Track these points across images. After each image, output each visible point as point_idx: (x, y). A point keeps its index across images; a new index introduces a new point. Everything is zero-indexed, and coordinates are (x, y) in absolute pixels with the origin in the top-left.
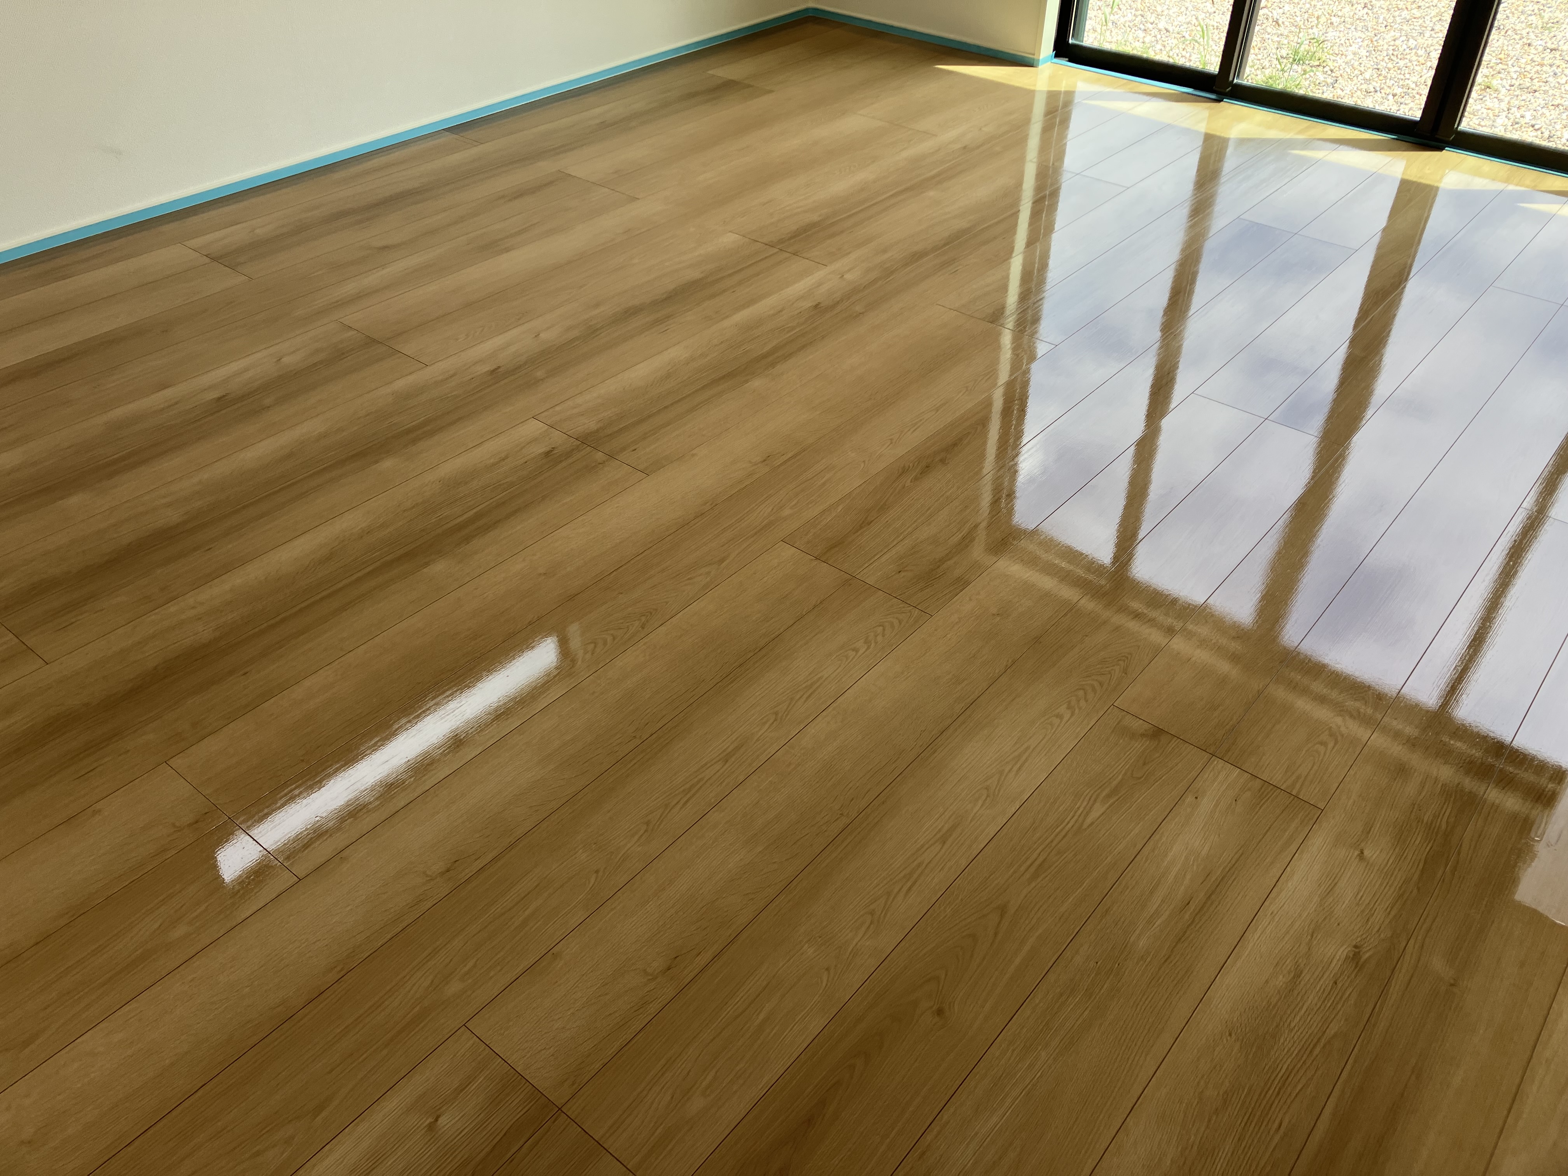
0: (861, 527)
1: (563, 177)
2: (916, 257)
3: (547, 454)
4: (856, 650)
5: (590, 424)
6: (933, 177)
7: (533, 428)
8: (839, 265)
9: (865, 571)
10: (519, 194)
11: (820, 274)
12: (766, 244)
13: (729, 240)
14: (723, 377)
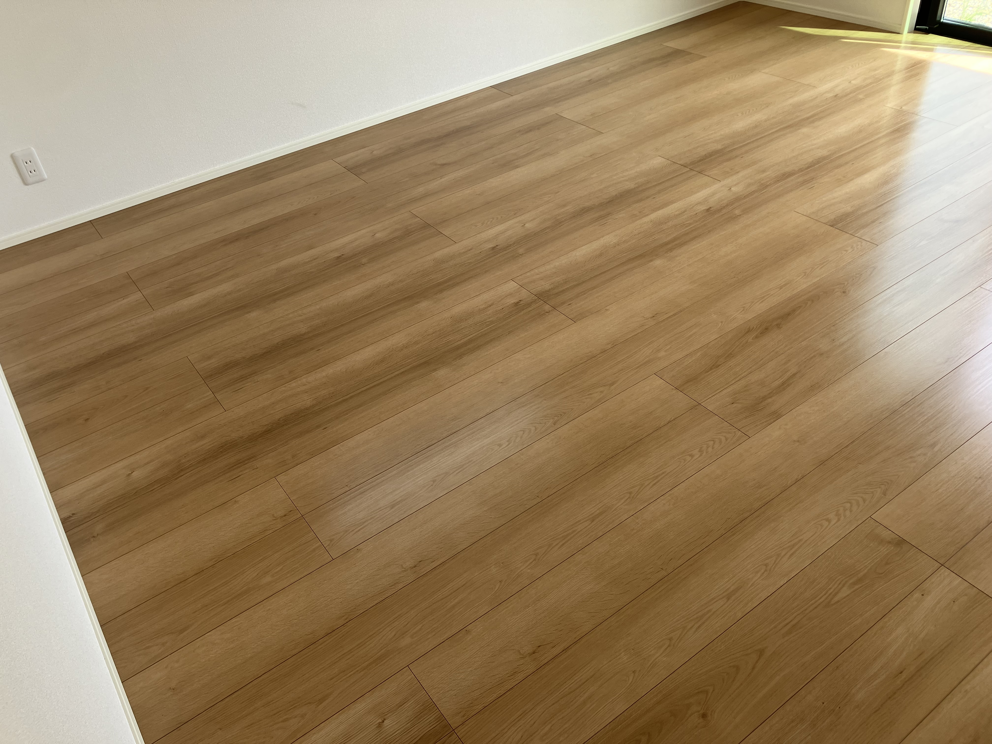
0: (711, 369)
1: (559, 117)
2: (786, 176)
3: (517, 304)
4: (692, 456)
5: (546, 285)
6: (808, 118)
7: (512, 286)
8: (728, 181)
9: (708, 400)
10: (530, 129)
11: (716, 186)
12: (682, 165)
13: (657, 162)
14: (636, 257)
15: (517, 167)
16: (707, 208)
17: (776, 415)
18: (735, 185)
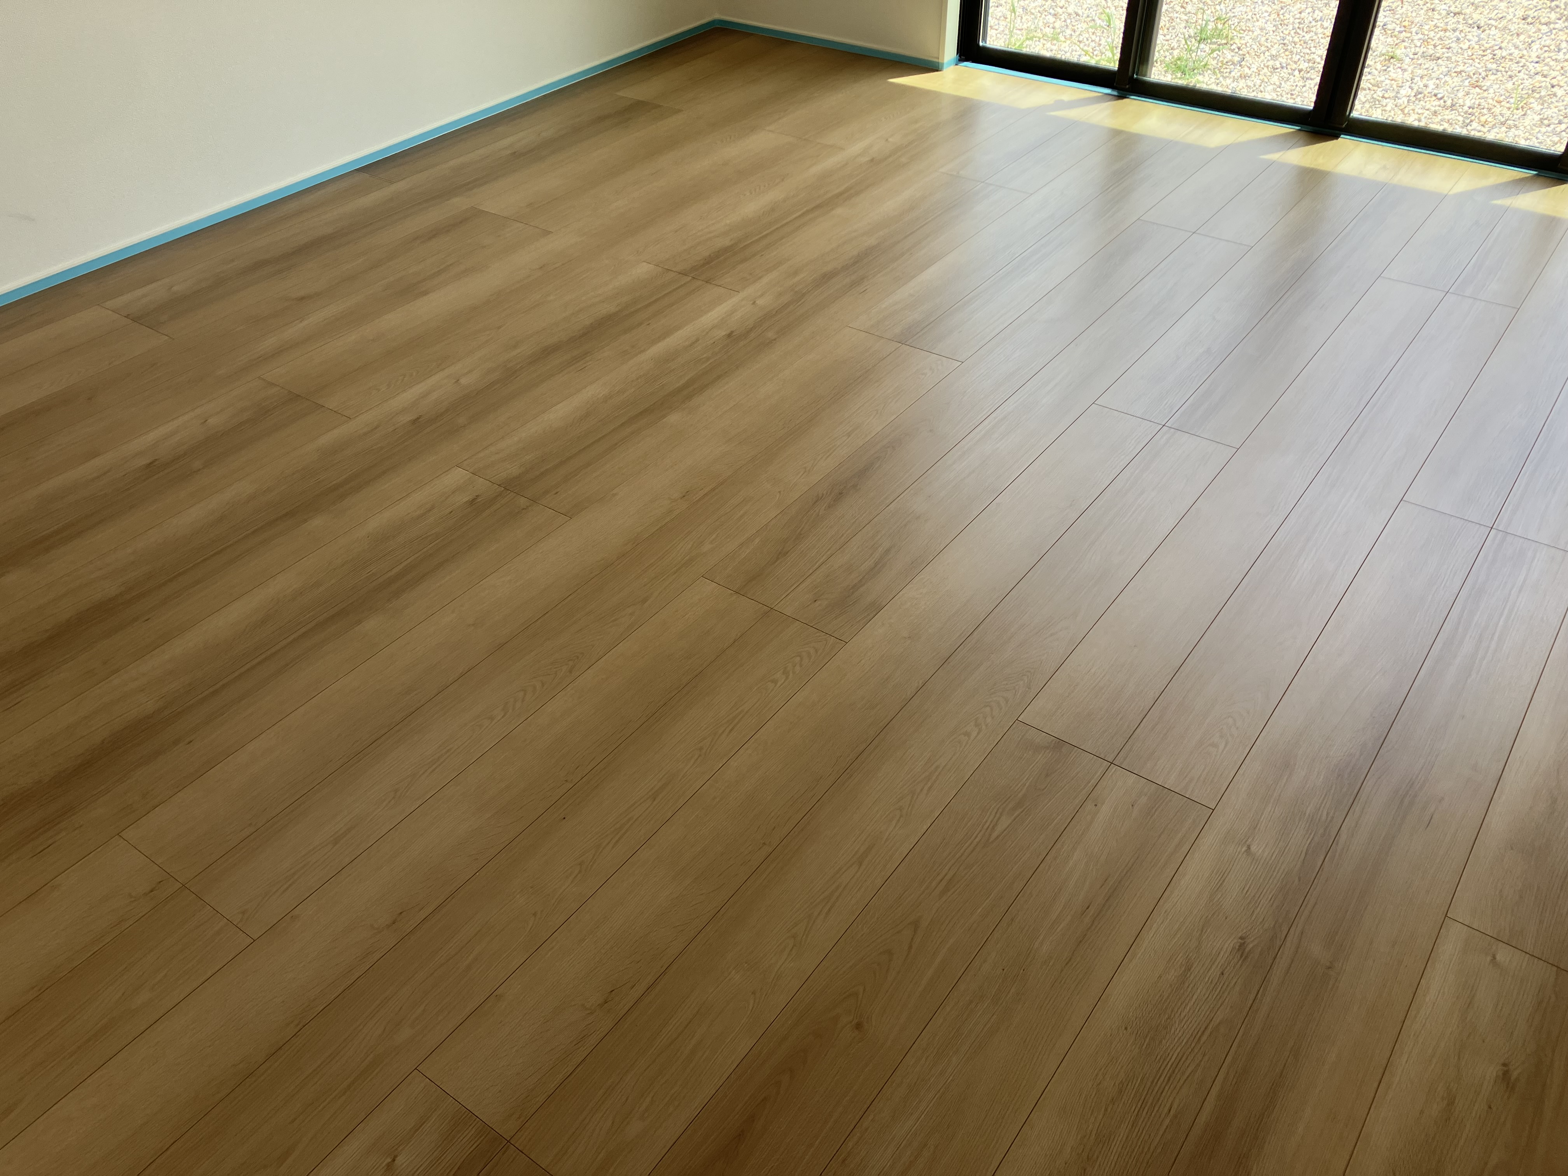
0: (778, 559)
1: (477, 213)
3: (472, 502)
4: (775, 682)
5: (512, 469)
7: (457, 476)
8: (750, 291)
9: (782, 602)
10: (434, 233)
11: (735, 299)
12: (680, 273)
13: (642, 270)
14: (641, 413)
15: (425, 293)
16: (728, 332)
17: (876, 608)
18: (762, 295)
